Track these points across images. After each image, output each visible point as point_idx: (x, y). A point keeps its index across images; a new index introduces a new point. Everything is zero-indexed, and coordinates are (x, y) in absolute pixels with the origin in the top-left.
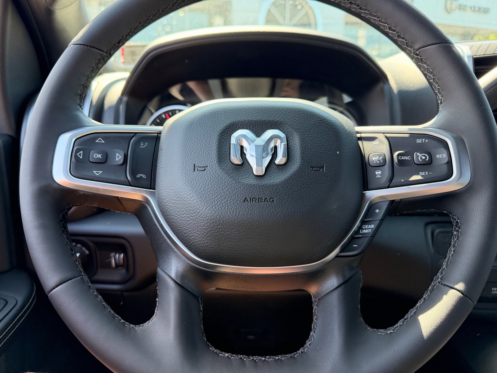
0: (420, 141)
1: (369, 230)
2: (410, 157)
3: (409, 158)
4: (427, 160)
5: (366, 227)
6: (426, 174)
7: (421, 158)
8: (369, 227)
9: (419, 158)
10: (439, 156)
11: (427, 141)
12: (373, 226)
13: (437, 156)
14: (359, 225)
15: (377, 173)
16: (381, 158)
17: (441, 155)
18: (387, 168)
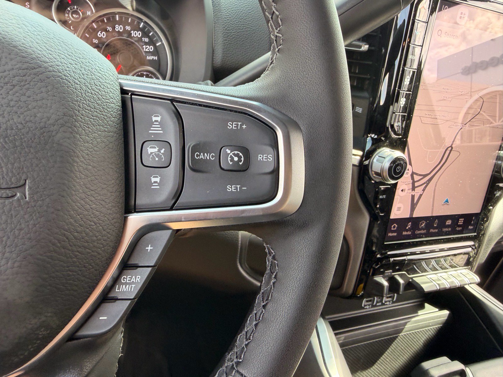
0: (234, 125)
1: (132, 287)
2: (214, 155)
3: (213, 157)
4: (241, 163)
5: (128, 279)
6: (237, 189)
7: (232, 160)
8: (132, 280)
9: (229, 159)
10: (263, 158)
11: (244, 127)
12: (138, 279)
13: (259, 158)
14: (115, 276)
15: (153, 180)
16: (162, 151)
17: (265, 156)
18: (172, 171)
